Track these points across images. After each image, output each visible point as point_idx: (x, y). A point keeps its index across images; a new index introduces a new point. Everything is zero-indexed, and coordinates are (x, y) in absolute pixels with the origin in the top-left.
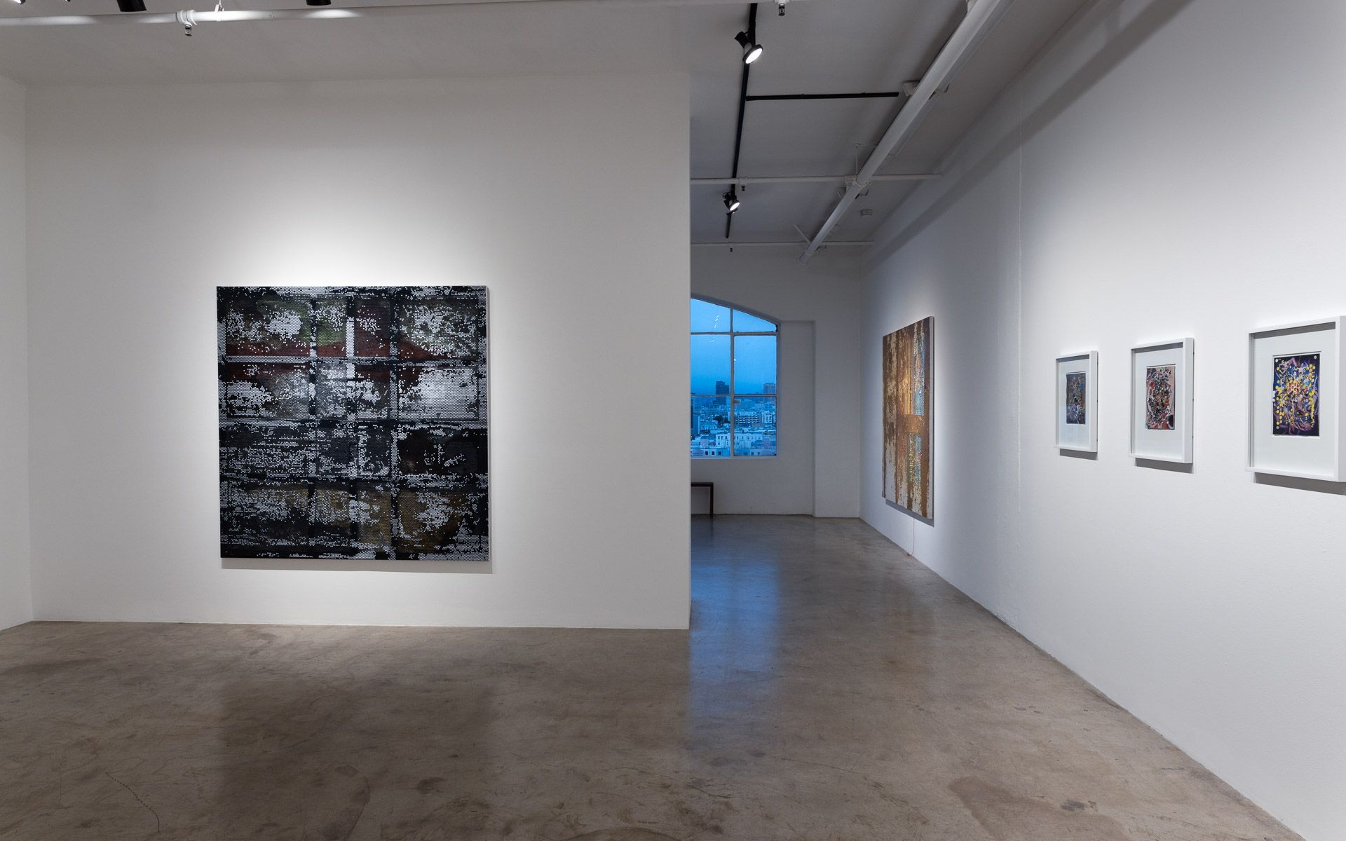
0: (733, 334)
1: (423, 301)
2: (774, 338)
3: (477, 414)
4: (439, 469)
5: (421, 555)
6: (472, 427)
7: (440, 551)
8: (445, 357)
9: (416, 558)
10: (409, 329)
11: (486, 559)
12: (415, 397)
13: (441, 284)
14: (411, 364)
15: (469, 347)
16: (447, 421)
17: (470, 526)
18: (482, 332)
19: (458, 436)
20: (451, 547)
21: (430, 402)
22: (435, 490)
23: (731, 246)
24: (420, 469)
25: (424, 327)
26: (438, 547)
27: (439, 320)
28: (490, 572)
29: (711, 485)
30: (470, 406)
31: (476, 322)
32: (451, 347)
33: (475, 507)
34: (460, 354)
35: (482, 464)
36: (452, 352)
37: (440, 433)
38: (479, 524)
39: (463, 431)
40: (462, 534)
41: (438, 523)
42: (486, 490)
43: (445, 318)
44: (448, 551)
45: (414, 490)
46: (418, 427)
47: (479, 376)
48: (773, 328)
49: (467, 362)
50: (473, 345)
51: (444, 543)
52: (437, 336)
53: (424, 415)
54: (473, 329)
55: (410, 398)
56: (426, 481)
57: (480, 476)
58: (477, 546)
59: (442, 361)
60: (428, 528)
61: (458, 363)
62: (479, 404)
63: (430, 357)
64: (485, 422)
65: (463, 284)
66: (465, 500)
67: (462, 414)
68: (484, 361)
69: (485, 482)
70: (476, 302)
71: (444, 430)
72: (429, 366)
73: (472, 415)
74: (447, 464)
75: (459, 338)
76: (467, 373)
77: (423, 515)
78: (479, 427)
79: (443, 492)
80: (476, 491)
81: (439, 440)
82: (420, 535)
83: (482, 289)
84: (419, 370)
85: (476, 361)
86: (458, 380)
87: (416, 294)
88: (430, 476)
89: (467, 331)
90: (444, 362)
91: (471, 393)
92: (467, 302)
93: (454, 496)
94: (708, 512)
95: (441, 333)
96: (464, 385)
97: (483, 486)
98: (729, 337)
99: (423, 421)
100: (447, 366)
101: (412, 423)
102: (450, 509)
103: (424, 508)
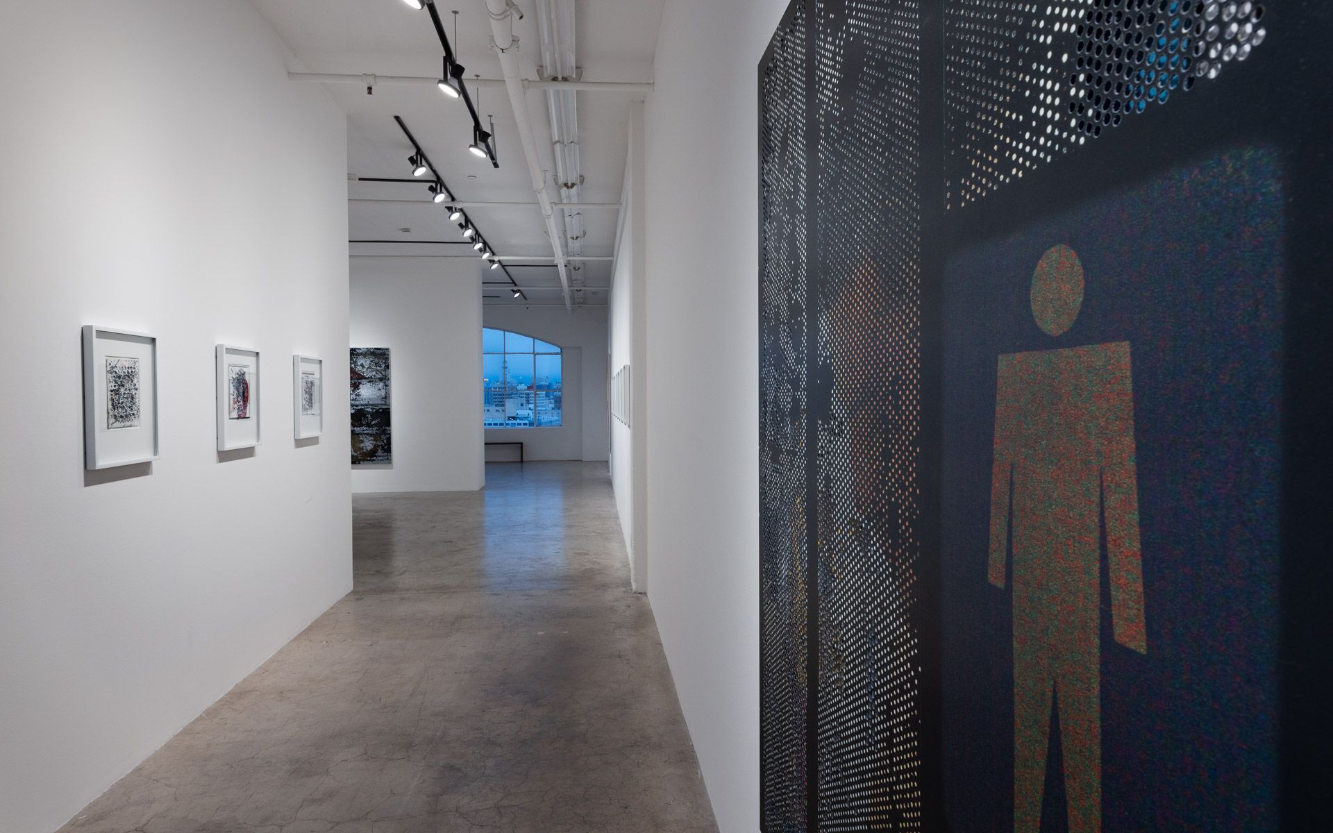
0: (535, 354)
1: (361, 354)
2: (560, 356)
3: (386, 402)
4: (369, 425)
5: (361, 462)
6: (384, 407)
7: (370, 460)
8: (371, 378)
9: (359, 463)
10: (355, 366)
11: (390, 463)
12: (359, 395)
13: (369, 347)
14: (356, 381)
15: (382, 374)
16: (372, 405)
17: (383, 449)
18: (388, 367)
19: (377, 411)
20: (375, 458)
21: (365, 397)
22: (367, 434)
23: (528, 306)
24: (361, 425)
25: (362, 365)
26: (369, 459)
27: (369, 362)
28: (392, 468)
29: (521, 444)
30: (383, 398)
31: (385, 363)
32: (374, 373)
33: (385, 441)
34: (378, 376)
35: (388, 423)
36: (374, 376)
37: (369, 410)
38: (387, 448)
39: (380, 409)
40: (380, 452)
41: (369, 448)
42: (390, 434)
43: (371, 361)
44: (373, 460)
45: (358, 434)
46: (359, 408)
47: (386, 386)
48: (558, 350)
49: (381, 380)
50: (384, 373)
51: (371, 456)
52: (368, 368)
53: (362, 402)
54: (383, 366)
55: (356, 395)
56: (363, 430)
57: (387, 428)
58: (386, 458)
59: (369, 380)
60: (364, 450)
61: (377, 380)
62: (386, 398)
63: (364, 378)
64: (389, 405)
65: (379, 347)
66: (381, 438)
67: (380, 402)
68: (389, 379)
69: (390, 430)
70: (385, 354)
71: (371, 408)
72: (364, 381)
73: (383, 402)
74: (373, 423)
75: (378, 371)
76: (381, 385)
77: (362, 445)
78: (386, 407)
79: (371, 435)
80: (385, 434)
81: (368, 413)
82: (361, 454)
83: (387, 349)
84: (360, 383)
85: (385, 379)
86: (377, 387)
87: (358, 351)
88: (365, 428)
89: (380, 367)
90: (370, 380)
91: (383, 393)
92: (381, 354)
93: (376, 437)
94: (520, 460)
95: (370, 367)
96: (380, 390)
97: (389, 432)
98: (532, 355)
99: (362, 405)
100: (372, 381)
101: (357, 406)
102: (374, 442)
103: (362, 442)
